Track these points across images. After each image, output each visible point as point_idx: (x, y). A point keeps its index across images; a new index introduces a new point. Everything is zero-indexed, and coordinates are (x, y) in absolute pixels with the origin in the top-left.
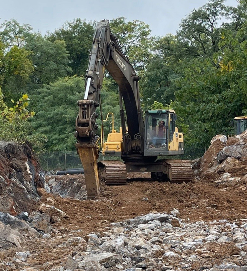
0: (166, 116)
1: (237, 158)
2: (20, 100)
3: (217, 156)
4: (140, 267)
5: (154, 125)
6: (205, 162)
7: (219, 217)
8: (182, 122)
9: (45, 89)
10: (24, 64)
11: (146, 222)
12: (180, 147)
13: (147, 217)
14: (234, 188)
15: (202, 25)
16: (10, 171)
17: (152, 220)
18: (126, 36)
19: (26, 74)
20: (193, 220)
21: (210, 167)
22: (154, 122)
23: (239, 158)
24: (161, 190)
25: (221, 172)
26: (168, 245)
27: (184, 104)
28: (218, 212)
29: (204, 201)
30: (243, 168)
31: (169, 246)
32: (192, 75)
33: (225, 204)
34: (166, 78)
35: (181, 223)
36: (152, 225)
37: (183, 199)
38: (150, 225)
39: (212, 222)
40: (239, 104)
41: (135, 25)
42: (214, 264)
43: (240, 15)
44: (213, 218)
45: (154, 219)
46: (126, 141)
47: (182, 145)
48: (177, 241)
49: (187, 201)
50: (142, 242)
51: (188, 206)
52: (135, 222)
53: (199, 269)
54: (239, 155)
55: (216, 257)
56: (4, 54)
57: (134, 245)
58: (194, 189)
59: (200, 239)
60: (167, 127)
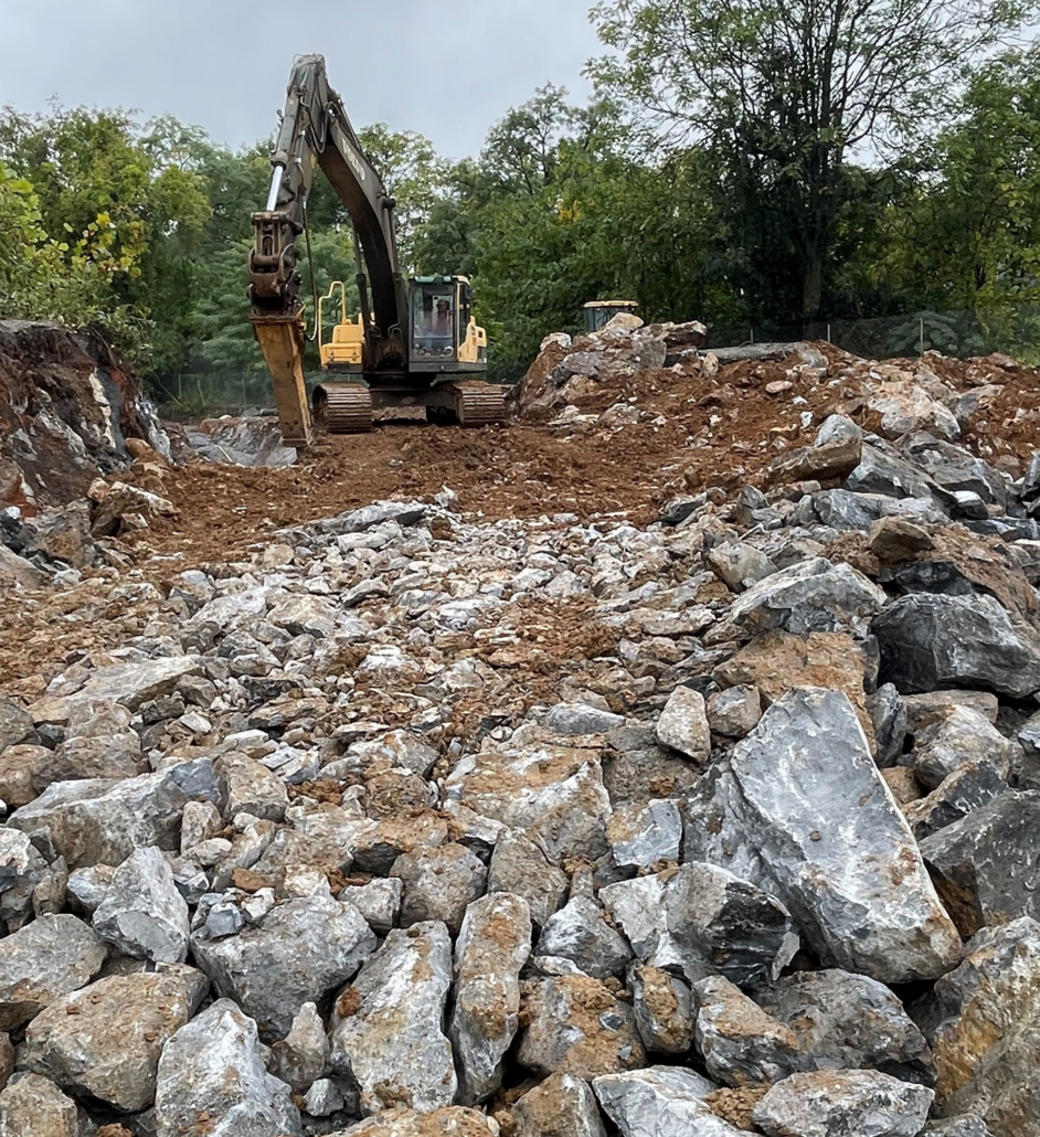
0: (451, 288)
1: (590, 378)
2: (89, 226)
3: (552, 374)
4: (260, 728)
5: (428, 308)
6: (530, 387)
7: (554, 507)
8: (492, 316)
9: (234, 252)
10: (191, 201)
11: (362, 528)
12: (479, 356)
13: (365, 514)
14: (587, 436)
15: (526, 141)
16: (32, 396)
17: (378, 522)
18: (390, 160)
19: (196, 222)
20: (492, 517)
21: (539, 396)
22: (427, 300)
23: (594, 378)
24: (432, 441)
25: (560, 405)
26: (399, 610)
27: (493, 283)
28: (552, 491)
29: (521, 467)
30: (603, 395)
31: (401, 613)
32: (508, 226)
33: (568, 473)
34: (464, 238)
35: (459, 527)
36: (375, 536)
37: (476, 462)
38: (370, 537)
39: (537, 519)
40: (592, 282)
41: (407, 141)
42: (532, 704)
43: (594, 124)
44: (539, 510)
45: (384, 520)
46: (373, 340)
47: (484, 353)
48: (429, 593)
49: (485, 465)
50: (308, 608)
51: (486, 478)
52: (335, 526)
53: (475, 728)
54: (595, 372)
55: (540, 670)
56: (153, 182)
57: (282, 619)
58: (504, 439)
59: (497, 585)
60: (454, 311)
